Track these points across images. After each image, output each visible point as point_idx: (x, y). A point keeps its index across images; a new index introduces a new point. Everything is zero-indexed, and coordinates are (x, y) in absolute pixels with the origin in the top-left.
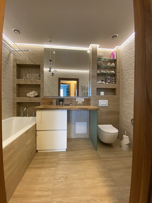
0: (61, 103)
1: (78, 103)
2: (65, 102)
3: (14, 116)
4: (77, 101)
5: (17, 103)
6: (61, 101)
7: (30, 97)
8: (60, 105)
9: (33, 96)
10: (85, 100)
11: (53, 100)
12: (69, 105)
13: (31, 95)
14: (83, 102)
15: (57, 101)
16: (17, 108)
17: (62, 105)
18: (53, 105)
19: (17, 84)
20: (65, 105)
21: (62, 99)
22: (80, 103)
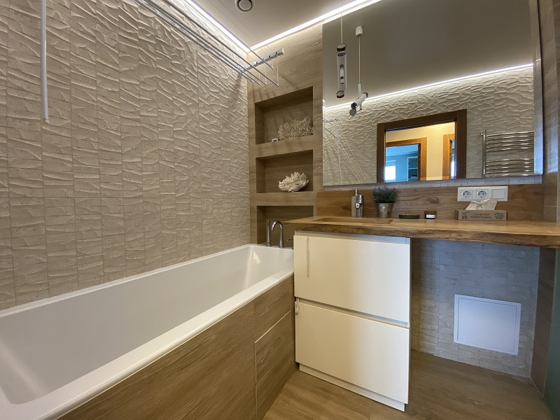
0: (383, 207)
1: (470, 208)
2: (402, 206)
3: (252, 242)
4: (460, 198)
5: (259, 207)
6: (384, 202)
7: (287, 191)
8: (378, 215)
9: (293, 187)
10: (511, 195)
11: (354, 199)
12: (422, 216)
13: (288, 186)
14: (500, 205)
15: (370, 200)
16: (258, 221)
17: (389, 215)
18: (351, 215)
19: (257, 159)
20: (401, 217)
21: (390, 194)
22: (484, 208)
